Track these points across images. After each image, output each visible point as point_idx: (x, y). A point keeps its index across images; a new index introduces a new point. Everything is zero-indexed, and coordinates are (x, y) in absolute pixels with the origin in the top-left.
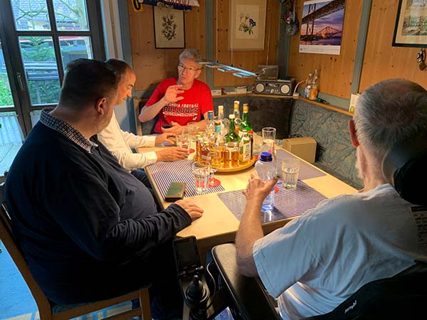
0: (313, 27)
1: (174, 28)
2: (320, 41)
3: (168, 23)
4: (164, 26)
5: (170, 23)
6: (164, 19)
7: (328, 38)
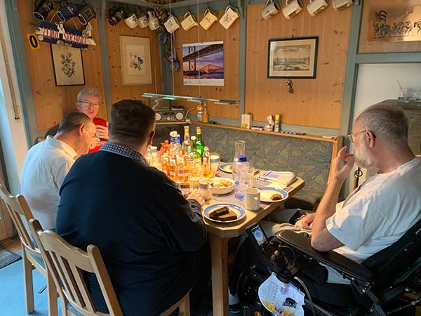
0: (195, 64)
2: (204, 75)
3: (67, 61)
4: (63, 63)
7: (212, 73)
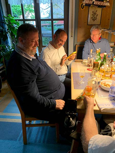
1: (97, 16)
3: (94, 14)
4: (92, 15)
5: (95, 14)
6: (93, 12)
